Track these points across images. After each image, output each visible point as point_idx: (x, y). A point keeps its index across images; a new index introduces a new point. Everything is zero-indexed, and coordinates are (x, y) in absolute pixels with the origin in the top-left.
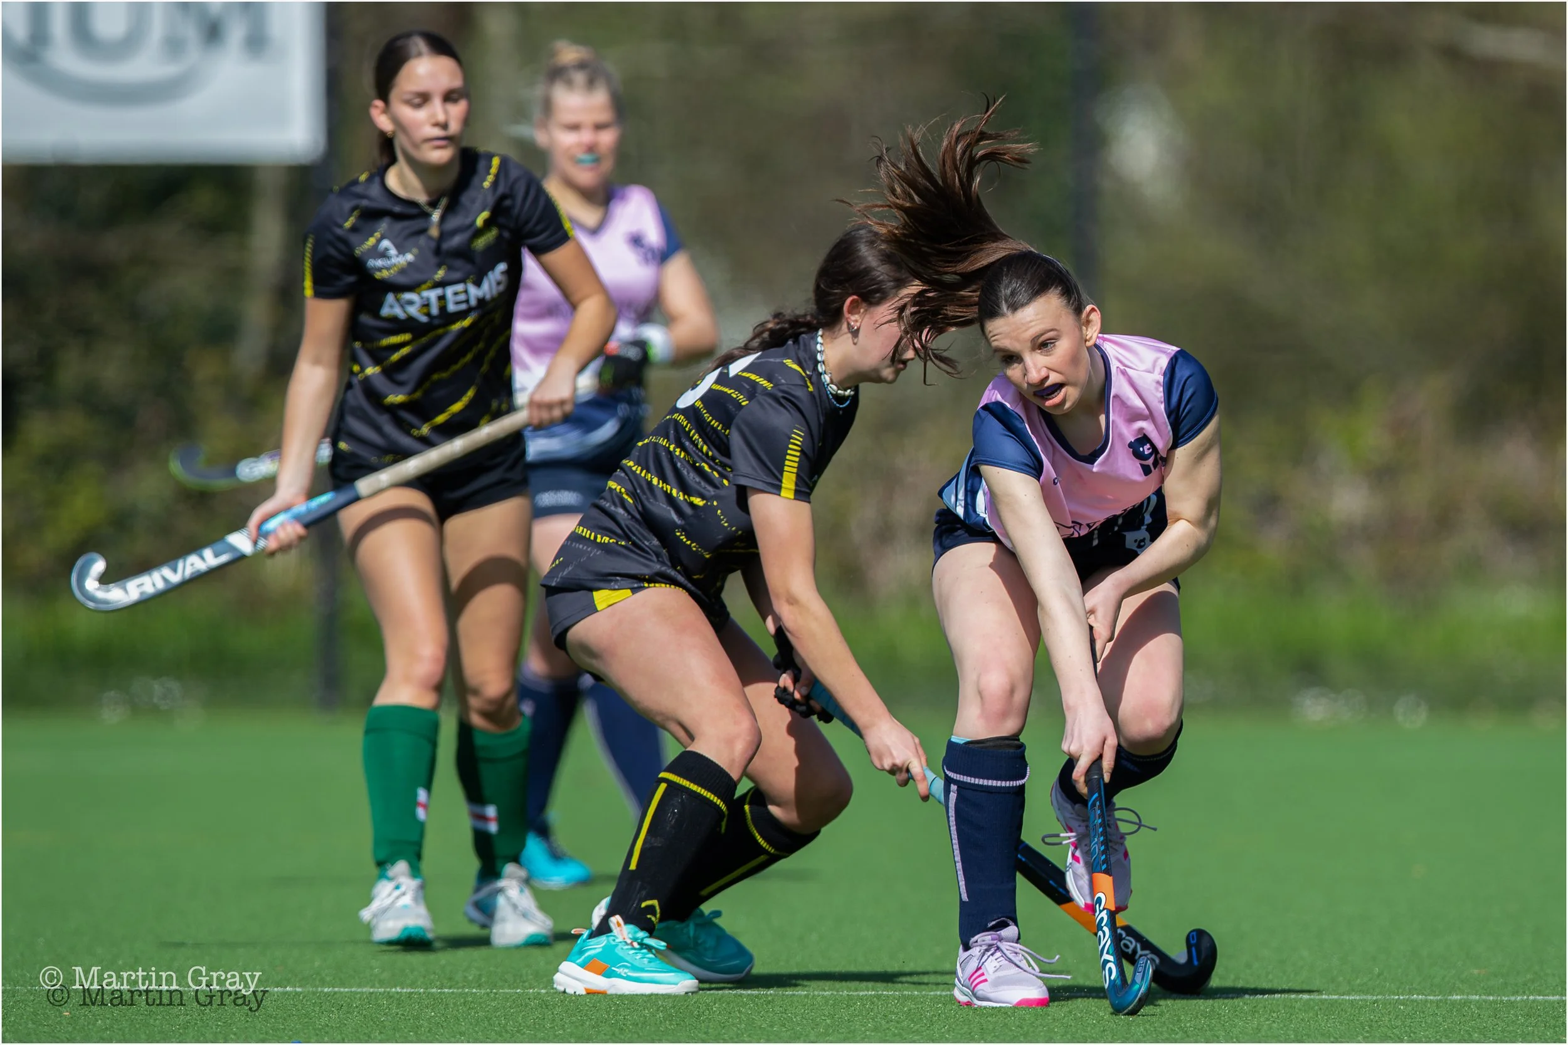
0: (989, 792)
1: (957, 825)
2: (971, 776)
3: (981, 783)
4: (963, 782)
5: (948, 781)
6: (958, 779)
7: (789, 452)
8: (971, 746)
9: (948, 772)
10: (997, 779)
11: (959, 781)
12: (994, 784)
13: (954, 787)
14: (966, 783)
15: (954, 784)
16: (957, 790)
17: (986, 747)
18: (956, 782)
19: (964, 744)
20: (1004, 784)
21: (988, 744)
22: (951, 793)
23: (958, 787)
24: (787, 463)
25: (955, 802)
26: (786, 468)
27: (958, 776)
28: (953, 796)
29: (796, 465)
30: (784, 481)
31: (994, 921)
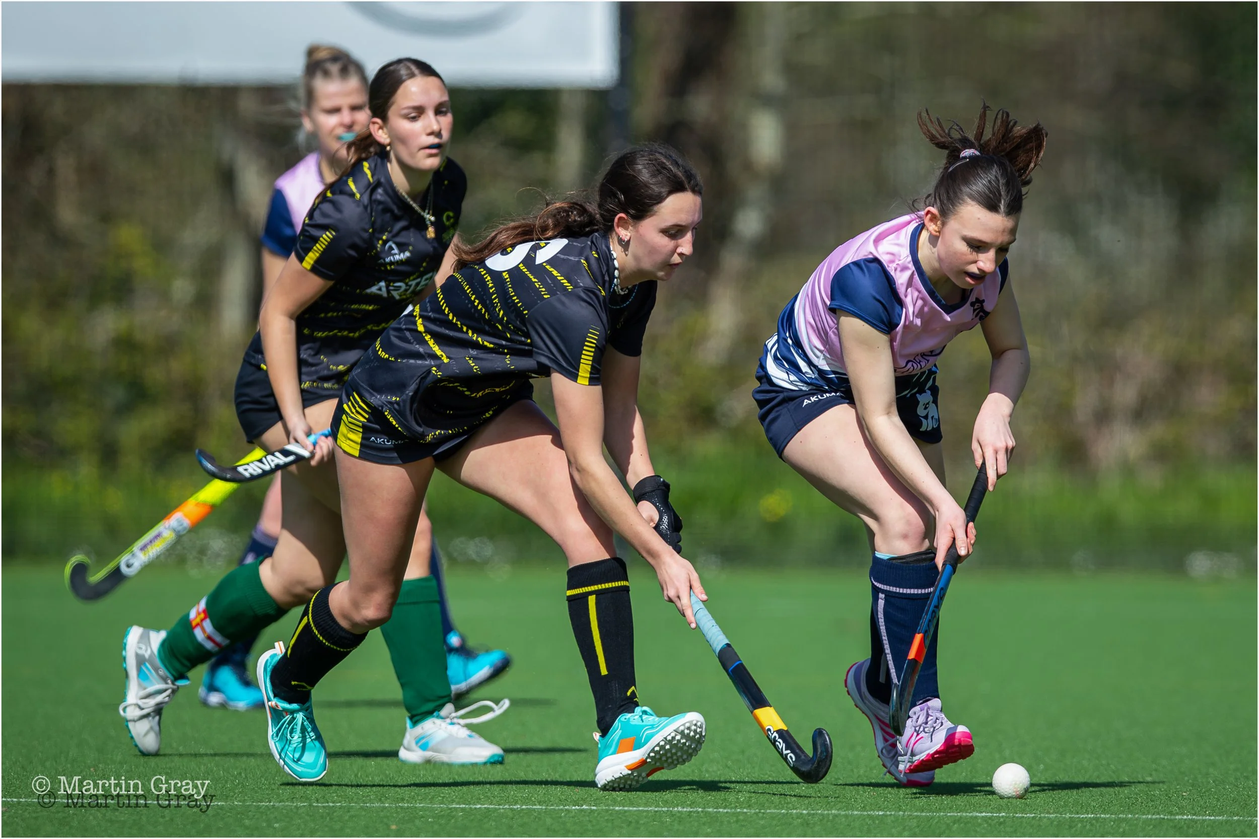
0: (912, 599)
1: (886, 625)
2: (896, 587)
3: (905, 592)
4: (889, 591)
5: (876, 591)
6: (885, 589)
7: (585, 348)
8: (894, 561)
9: (876, 584)
10: (918, 588)
11: (886, 591)
12: (916, 592)
13: (882, 596)
14: (893, 592)
15: (882, 593)
16: (885, 598)
17: (907, 563)
18: (883, 591)
19: (888, 559)
20: (920, 591)
21: (908, 560)
22: (880, 600)
23: (886, 595)
24: (583, 356)
25: (884, 608)
26: (582, 361)
27: (885, 586)
28: (881, 603)
29: (591, 358)
30: (580, 370)
31: (921, 700)
